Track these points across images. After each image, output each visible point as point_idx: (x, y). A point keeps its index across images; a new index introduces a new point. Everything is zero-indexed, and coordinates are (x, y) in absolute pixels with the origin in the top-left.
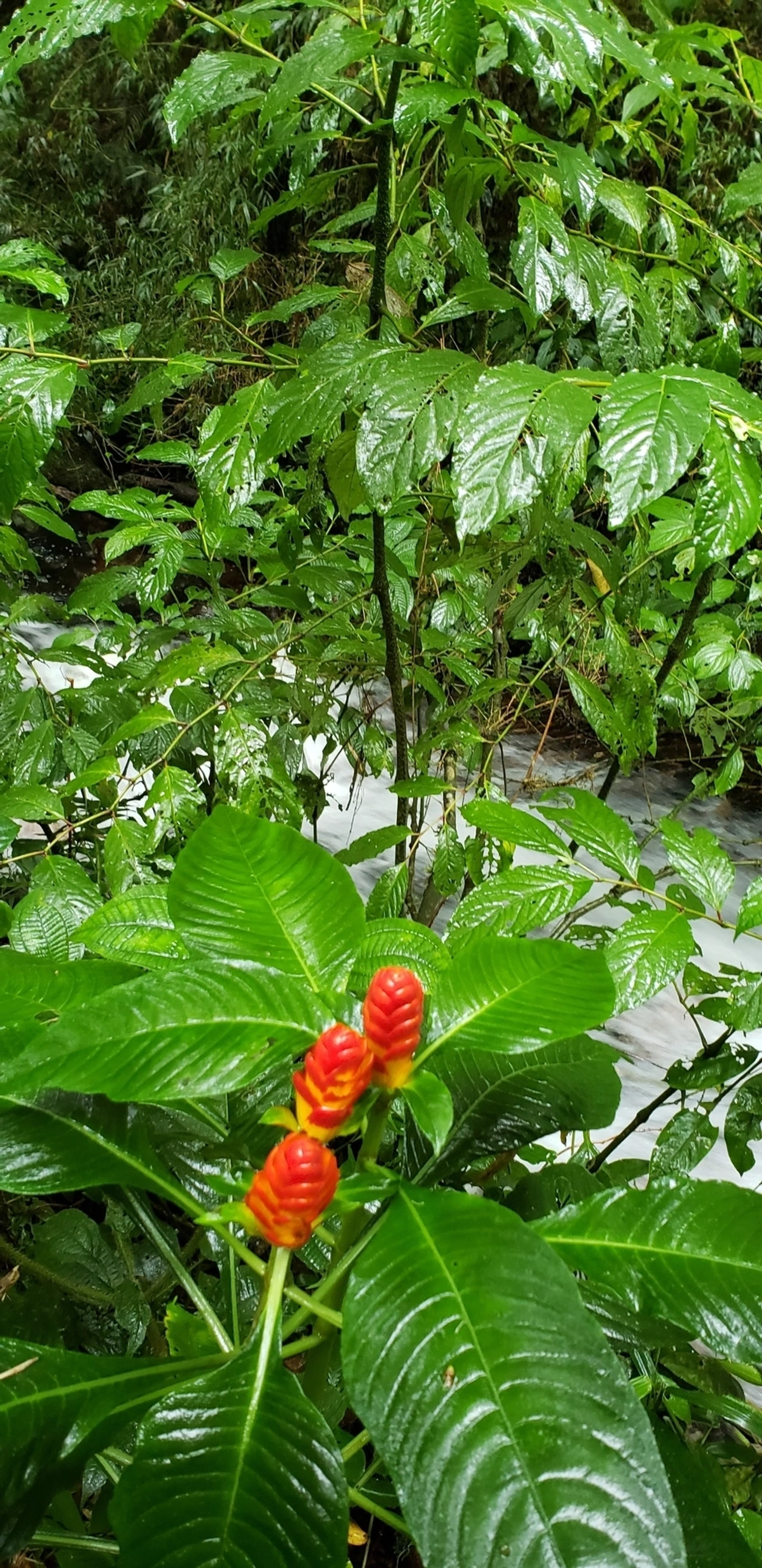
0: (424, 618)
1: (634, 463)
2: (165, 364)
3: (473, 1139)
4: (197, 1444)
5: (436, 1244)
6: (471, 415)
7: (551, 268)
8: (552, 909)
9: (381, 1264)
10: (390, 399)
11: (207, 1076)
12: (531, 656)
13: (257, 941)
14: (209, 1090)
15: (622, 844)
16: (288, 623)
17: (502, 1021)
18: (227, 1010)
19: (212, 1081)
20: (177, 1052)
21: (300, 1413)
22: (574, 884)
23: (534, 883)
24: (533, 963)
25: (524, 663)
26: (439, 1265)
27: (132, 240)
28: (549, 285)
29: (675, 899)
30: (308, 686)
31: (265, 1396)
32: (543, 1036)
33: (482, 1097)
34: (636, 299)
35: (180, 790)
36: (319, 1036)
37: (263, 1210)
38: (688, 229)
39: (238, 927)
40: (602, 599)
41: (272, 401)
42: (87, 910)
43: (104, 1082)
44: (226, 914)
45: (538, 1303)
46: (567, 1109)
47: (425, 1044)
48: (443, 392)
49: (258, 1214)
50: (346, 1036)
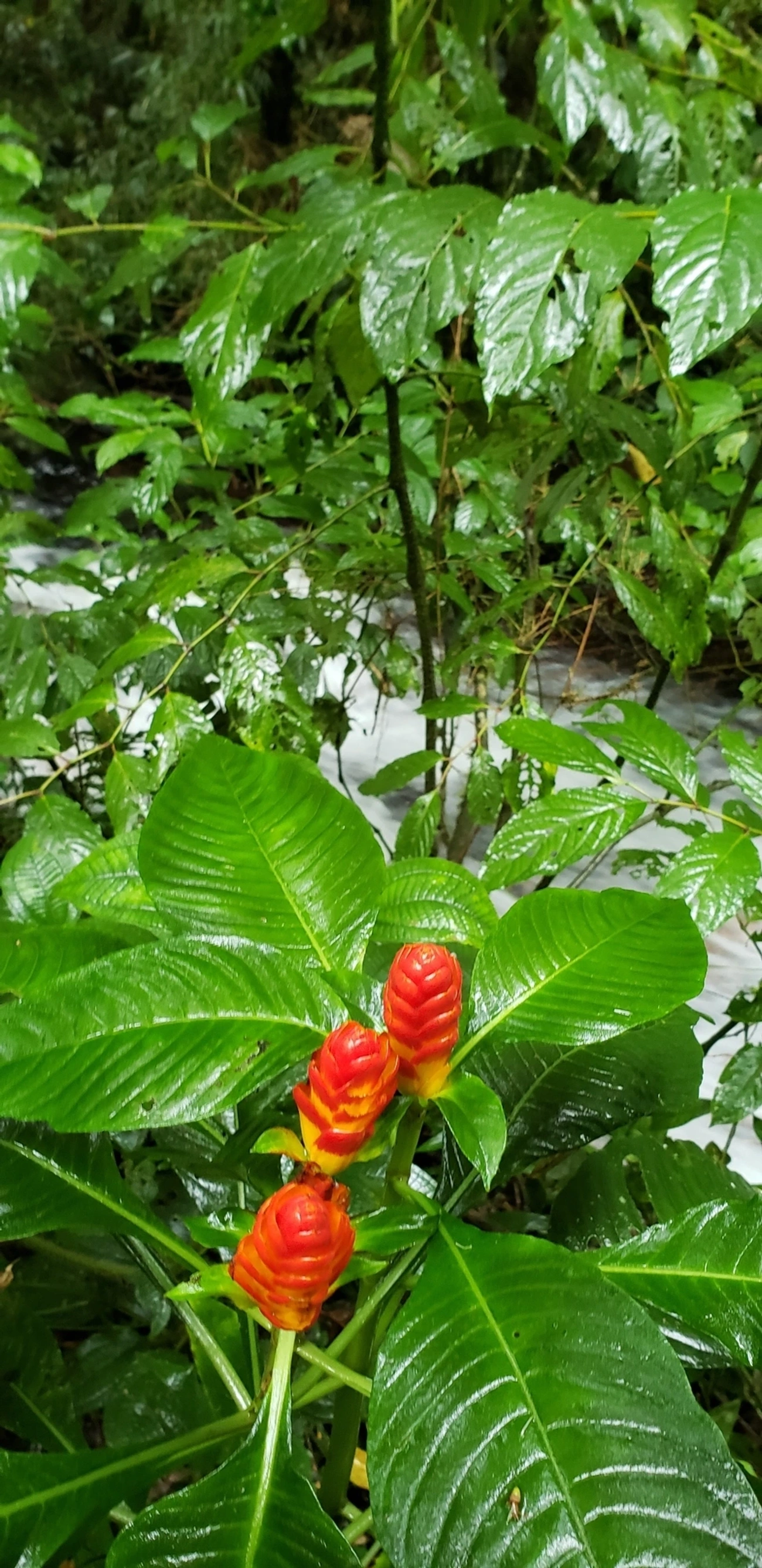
0: (448, 522)
2: (142, 231)
3: (528, 1136)
5: (490, 1304)
6: (496, 252)
7: (584, 84)
8: (601, 835)
9: (417, 1335)
10: (397, 244)
11: (176, 1097)
12: (563, 563)
13: (250, 905)
14: (180, 1116)
15: (678, 760)
16: (300, 535)
17: (565, 1001)
18: (205, 1003)
19: (185, 1102)
20: (139, 1063)
22: (625, 806)
23: (580, 807)
24: (601, 923)
26: (495, 1336)
28: (583, 107)
29: (733, 817)
30: (320, 599)
31: (273, 1509)
32: (619, 1020)
33: (538, 1082)
34: (682, 127)
35: (185, 719)
36: (327, 1035)
37: (255, 1284)
38: (730, 63)
39: (226, 887)
40: (646, 487)
41: (262, 262)
42: (87, 853)
43: (46, 1105)
44: (211, 872)
45: (631, 1392)
46: (643, 1090)
47: (467, 1036)
48: (460, 233)
49: (248, 1288)
50: (361, 1037)
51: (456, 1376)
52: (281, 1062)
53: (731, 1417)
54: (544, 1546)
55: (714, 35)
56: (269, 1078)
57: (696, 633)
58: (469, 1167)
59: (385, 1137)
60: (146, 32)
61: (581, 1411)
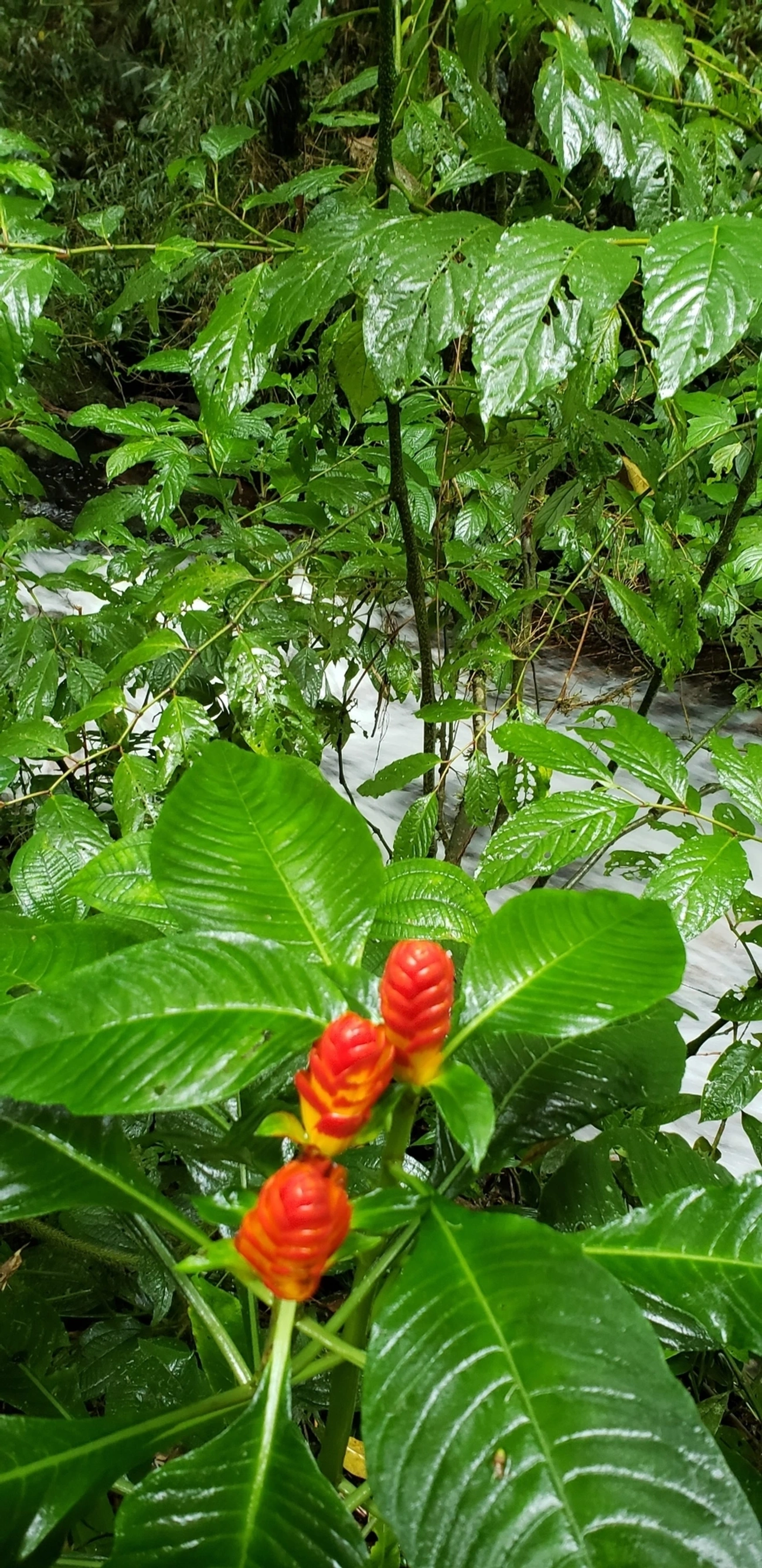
0: (447, 530)
1: (685, 324)
2: (153, 251)
3: (517, 1125)
4: (190, 1532)
5: (478, 1279)
6: (493, 279)
7: (580, 114)
8: (594, 838)
9: (408, 1309)
10: (399, 269)
11: (187, 1081)
12: (560, 570)
13: (255, 903)
14: (190, 1100)
15: (668, 765)
16: (305, 542)
17: (551, 996)
18: (213, 996)
19: (194, 1087)
20: (151, 1051)
21: (314, 1494)
22: (617, 809)
23: (574, 810)
24: (586, 922)
25: (553, 576)
26: (482, 1309)
27: (132, 143)
28: (578, 135)
29: (722, 820)
30: (326, 606)
31: (274, 1473)
32: (602, 1013)
33: (527, 1074)
34: (674, 153)
35: (191, 722)
36: (327, 1026)
37: (258, 1257)
38: (725, 86)
39: (232, 886)
40: (639, 499)
41: (269, 283)
42: (96, 852)
43: (63, 1090)
44: (219, 871)
45: (608, 1361)
46: (627, 1082)
47: (458, 1028)
48: (460, 258)
49: (251, 1260)
50: (359, 1027)
51: (446, 1346)
52: (284, 1051)
53: (719, 1409)
54: (525, 1503)
55: (709, 59)
56: (273, 1065)
57: (687, 642)
58: (460, 1153)
59: (380, 1122)
60: (156, 46)
61: (563, 1379)
